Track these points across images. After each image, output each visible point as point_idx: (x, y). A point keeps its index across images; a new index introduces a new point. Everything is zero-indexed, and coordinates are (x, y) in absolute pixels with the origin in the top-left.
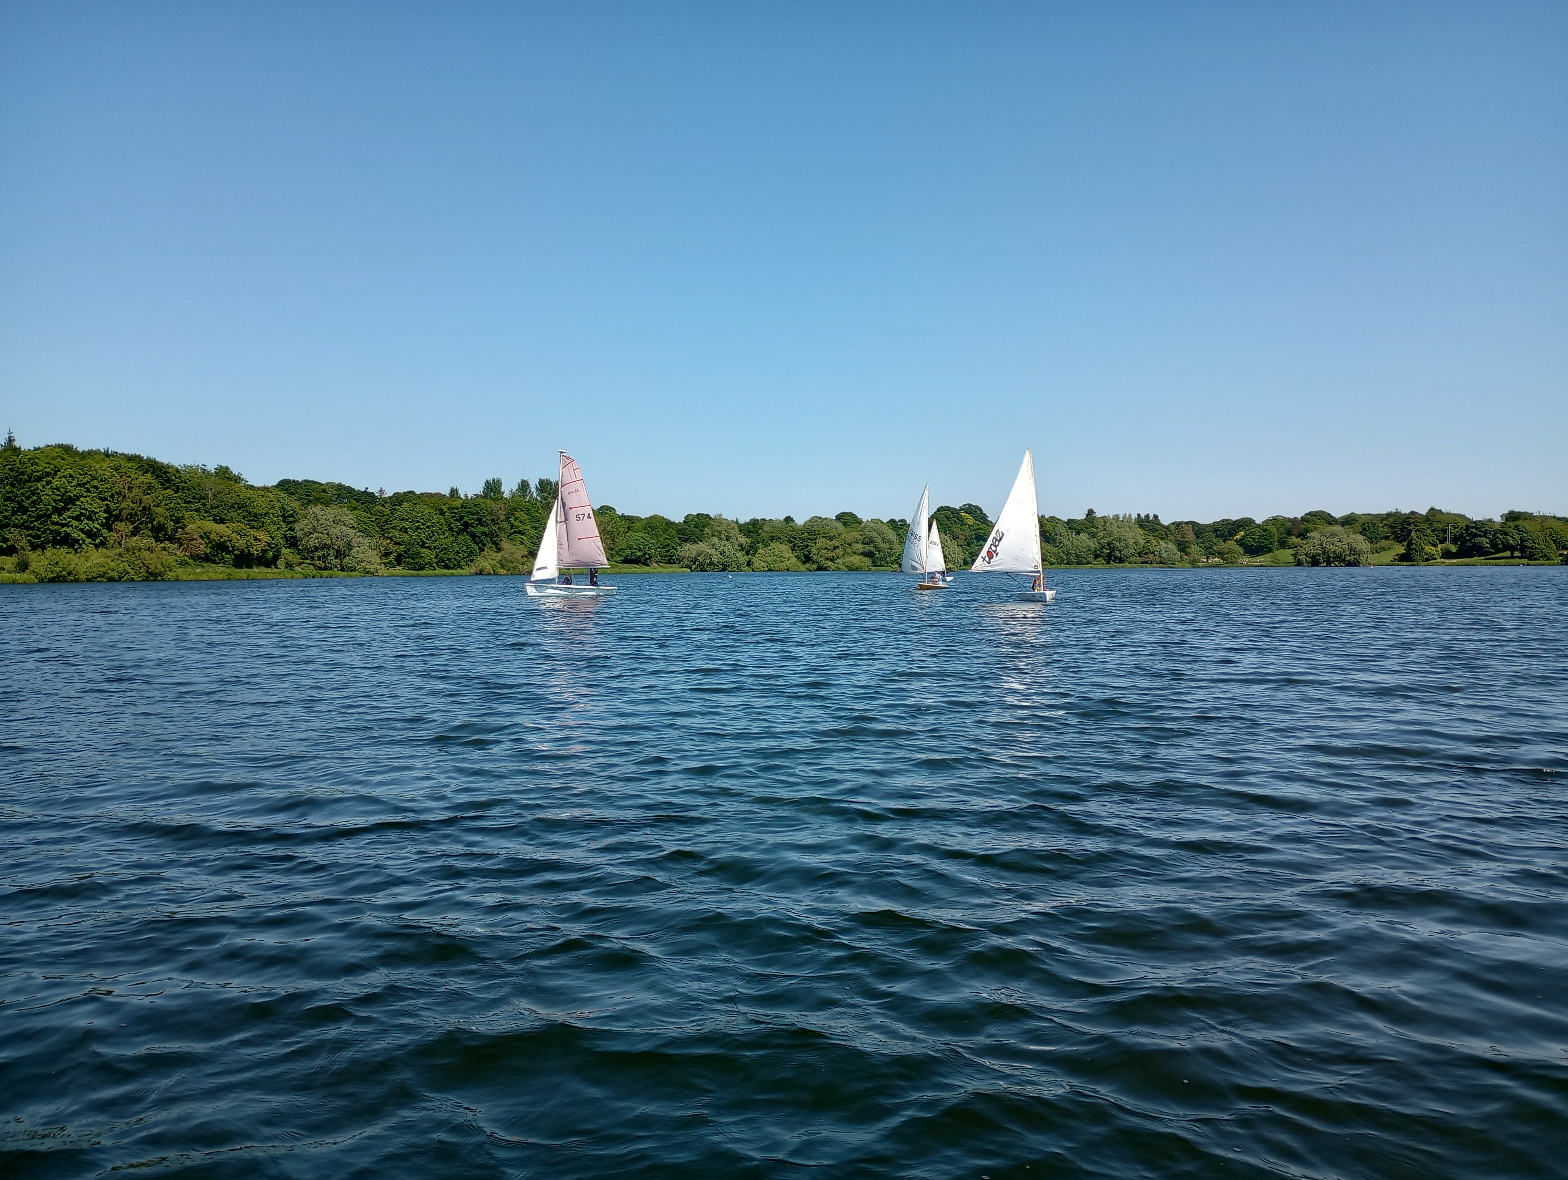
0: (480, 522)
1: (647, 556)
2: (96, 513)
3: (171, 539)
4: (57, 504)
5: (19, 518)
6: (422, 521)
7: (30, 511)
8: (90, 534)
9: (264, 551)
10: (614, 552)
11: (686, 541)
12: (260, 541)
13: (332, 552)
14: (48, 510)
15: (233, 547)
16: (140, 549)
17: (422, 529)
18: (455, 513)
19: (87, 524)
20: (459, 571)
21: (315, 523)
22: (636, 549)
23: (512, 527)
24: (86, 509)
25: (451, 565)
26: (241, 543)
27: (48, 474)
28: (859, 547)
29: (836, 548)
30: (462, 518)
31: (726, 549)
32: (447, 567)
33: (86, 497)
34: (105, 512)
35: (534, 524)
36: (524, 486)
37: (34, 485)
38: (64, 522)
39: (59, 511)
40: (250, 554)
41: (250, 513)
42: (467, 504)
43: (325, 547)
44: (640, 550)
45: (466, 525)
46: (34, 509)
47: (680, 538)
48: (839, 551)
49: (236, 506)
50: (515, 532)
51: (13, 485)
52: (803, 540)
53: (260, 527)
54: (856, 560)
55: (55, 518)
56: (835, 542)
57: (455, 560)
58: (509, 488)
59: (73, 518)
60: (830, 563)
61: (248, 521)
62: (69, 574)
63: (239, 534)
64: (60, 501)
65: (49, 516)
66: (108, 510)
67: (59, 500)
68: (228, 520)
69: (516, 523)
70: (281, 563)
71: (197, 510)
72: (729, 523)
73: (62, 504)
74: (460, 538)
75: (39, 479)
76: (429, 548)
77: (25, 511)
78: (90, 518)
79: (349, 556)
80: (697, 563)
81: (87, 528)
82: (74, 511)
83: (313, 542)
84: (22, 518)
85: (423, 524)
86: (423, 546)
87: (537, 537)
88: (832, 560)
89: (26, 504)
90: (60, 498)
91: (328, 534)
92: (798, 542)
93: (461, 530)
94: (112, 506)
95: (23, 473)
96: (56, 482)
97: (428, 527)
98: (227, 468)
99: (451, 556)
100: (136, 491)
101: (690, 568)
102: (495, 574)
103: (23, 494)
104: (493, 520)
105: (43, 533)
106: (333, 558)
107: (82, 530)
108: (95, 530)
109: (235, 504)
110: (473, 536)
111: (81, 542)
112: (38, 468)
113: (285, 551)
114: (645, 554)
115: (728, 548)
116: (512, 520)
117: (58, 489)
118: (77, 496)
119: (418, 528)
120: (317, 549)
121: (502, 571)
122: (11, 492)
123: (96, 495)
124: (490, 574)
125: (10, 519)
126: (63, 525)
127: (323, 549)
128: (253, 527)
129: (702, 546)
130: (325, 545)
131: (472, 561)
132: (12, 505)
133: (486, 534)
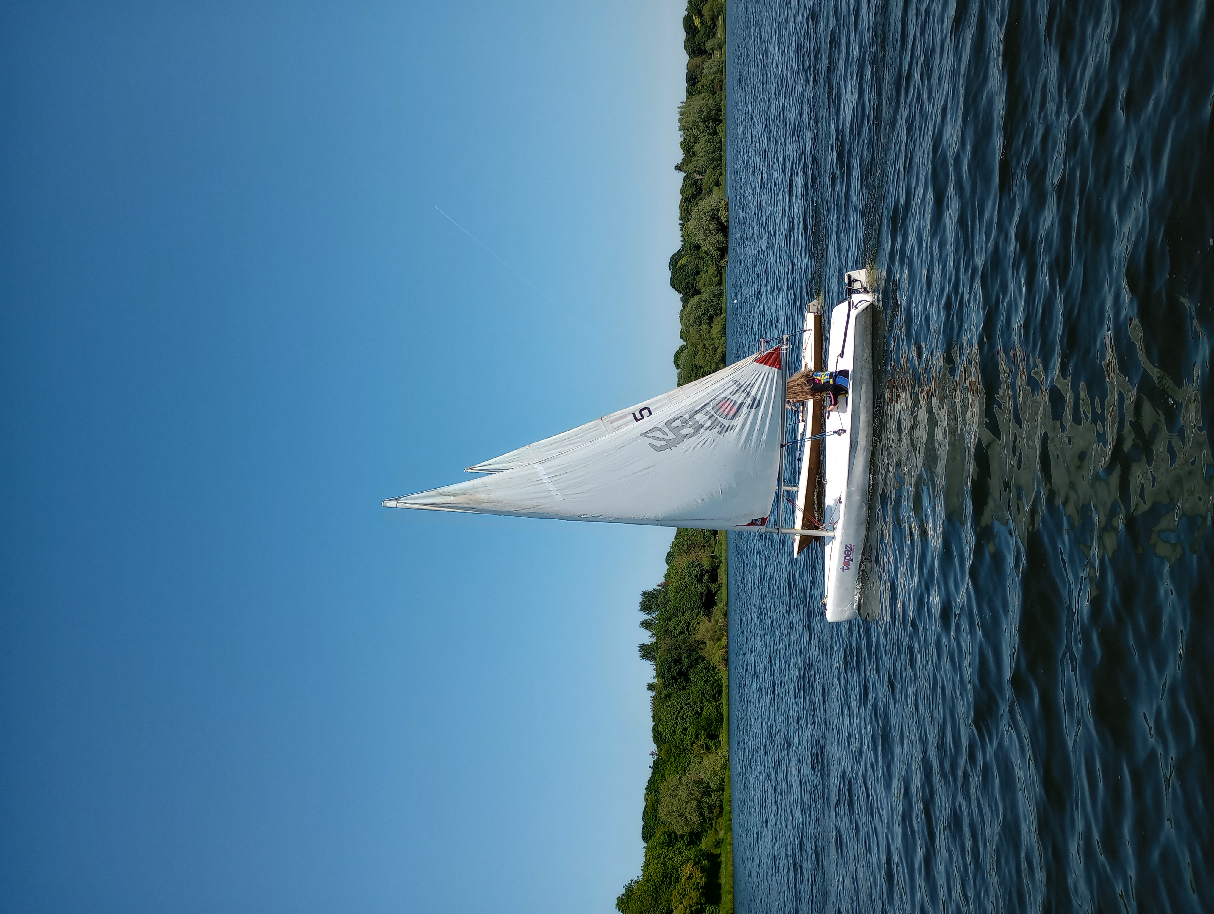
0: (678, 661)
6: (676, 713)
9: (703, 870)
10: (706, 545)
12: (691, 874)
13: (705, 799)
15: (697, 904)
17: (683, 715)
18: (669, 683)
20: (724, 682)
21: (675, 815)
23: (682, 632)
25: (718, 688)
26: (694, 895)
28: (704, 327)
29: (704, 346)
30: (673, 677)
32: (720, 692)
35: (680, 614)
36: (646, 625)
40: (706, 886)
41: (663, 882)
42: (660, 674)
43: (699, 806)
45: (681, 673)
48: (707, 343)
49: (655, 896)
50: (688, 630)
53: (677, 872)
54: (716, 329)
56: (700, 346)
57: (713, 684)
58: (647, 638)
60: (719, 351)
61: (671, 884)
63: (683, 897)
68: (669, 905)
69: (679, 629)
70: (716, 851)
74: (692, 679)
76: (701, 708)
79: (708, 783)
83: (695, 818)
85: (679, 713)
86: (700, 714)
87: (692, 611)
88: (716, 349)
91: (687, 803)
93: (685, 679)
97: (682, 708)
98: (618, 899)
99: (709, 687)
102: (726, 647)
104: (676, 649)
106: (711, 799)
109: (653, 897)
110: (691, 666)
113: (702, 847)
116: (676, 633)
119: (683, 718)
120: (701, 814)
121: (724, 640)
124: (727, 652)
127: (701, 808)
128: (677, 880)
130: (697, 806)
131: (714, 668)
133: (689, 657)
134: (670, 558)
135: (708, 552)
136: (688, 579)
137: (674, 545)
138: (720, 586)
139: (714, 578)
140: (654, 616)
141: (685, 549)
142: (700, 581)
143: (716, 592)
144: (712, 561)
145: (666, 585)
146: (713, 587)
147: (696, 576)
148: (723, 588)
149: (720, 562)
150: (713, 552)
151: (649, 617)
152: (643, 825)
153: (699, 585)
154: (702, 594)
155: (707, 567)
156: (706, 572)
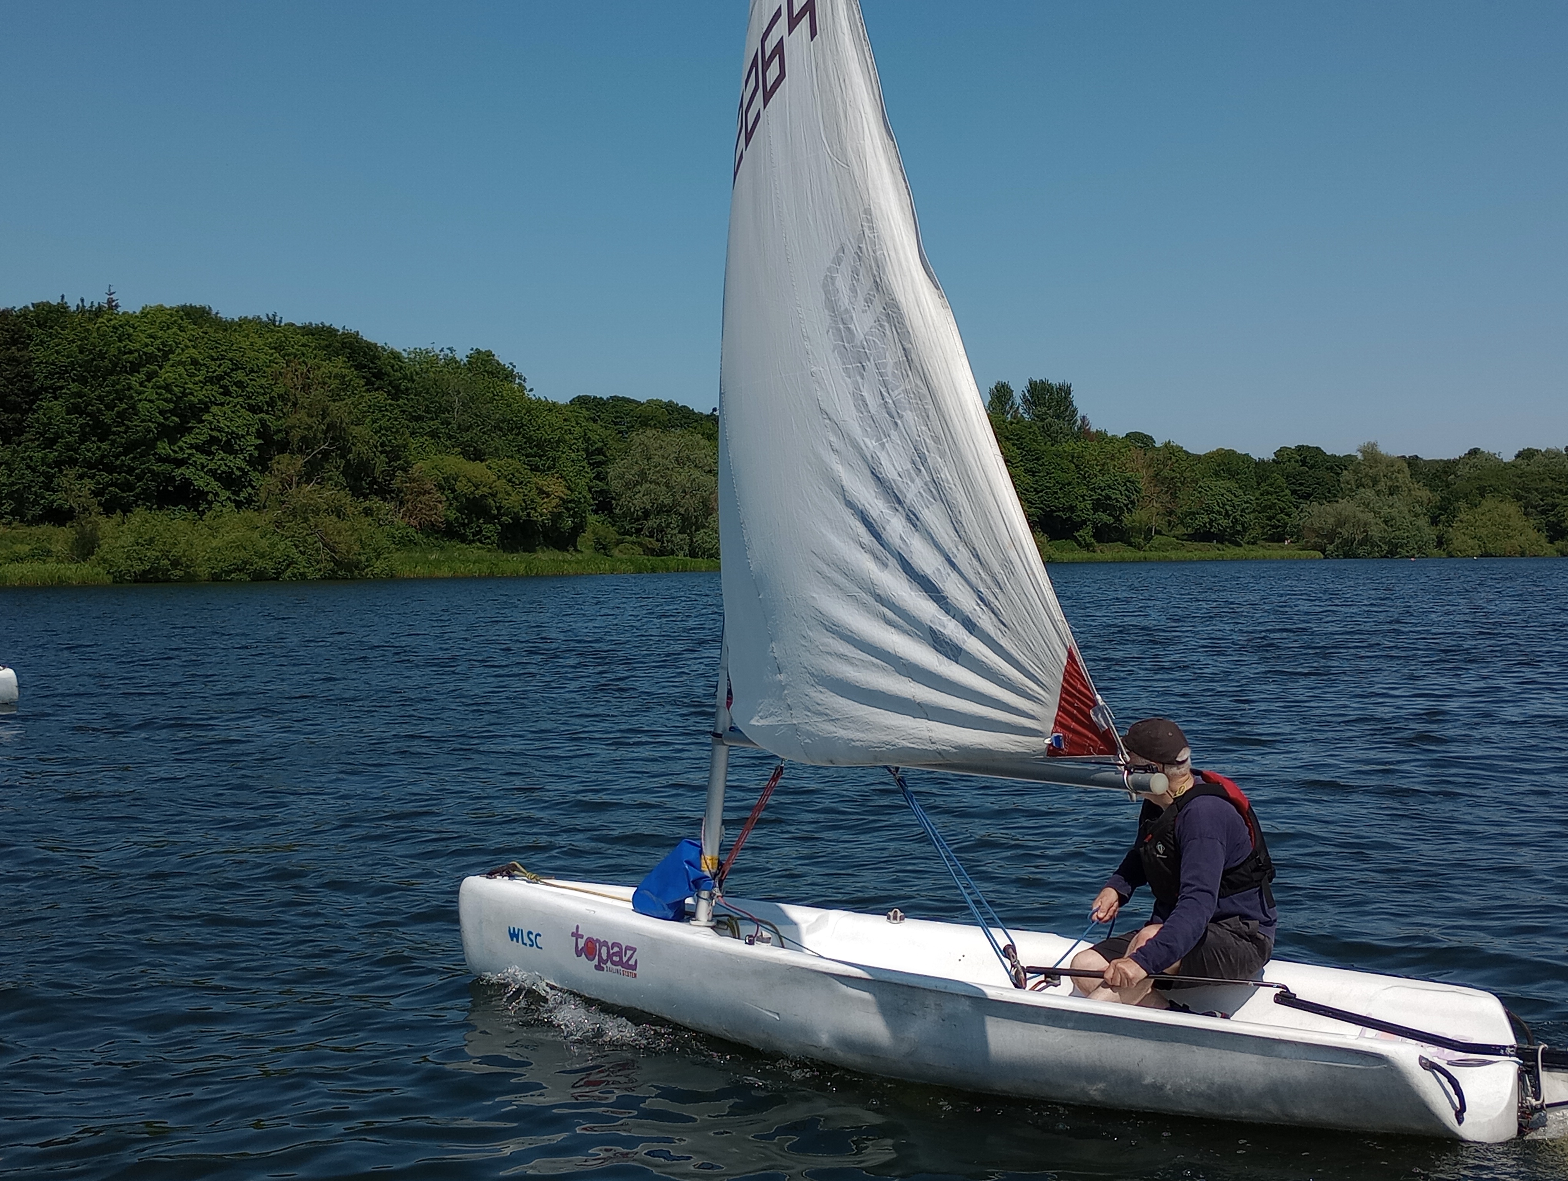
1: (1239, 528)
2: (238, 437)
3: (384, 492)
4: (166, 419)
5: (92, 449)
7: (114, 433)
8: (229, 481)
9: (556, 516)
10: (1173, 518)
11: (1307, 497)
12: (548, 496)
13: (675, 520)
14: (149, 431)
15: (499, 509)
16: (316, 512)
19: (222, 461)
21: (643, 463)
22: (1220, 513)
24: (220, 430)
26: (514, 501)
27: (150, 358)
31: (1394, 512)
33: (222, 404)
34: (259, 435)
37: (124, 380)
38: (180, 456)
39: (171, 434)
40: (529, 523)
41: (529, 440)
43: (661, 510)
44: (1227, 515)
46: (122, 429)
47: (1294, 492)
49: (504, 426)
51: (83, 381)
52: (1545, 493)
53: (549, 469)
55: (163, 448)
59: (197, 448)
61: (527, 456)
62: (175, 564)
63: (510, 481)
64: (173, 412)
65: (151, 445)
66: (264, 433)
67: (170, 411)
68: (490, 453)
70: (586, 539)
71: (434, 434)
72: (1391, 463)
73: (177, 419)
75: (135, 368)
77: (102, 432)
78: (228, 448)
80: (1337, 541)
81: (223, 468)
82: (200, 434)
83: (639, 501)
84: (99, 448)
87: (1035, 490)
89: (108, 417)
90: (172, 406)
91: (667, 485)
92: (1535, 497)
94: (273, 424)
95: (102, 356)
96: (167, 374)
98: (489, 354)
100: (317, 393)
101: (1323, 551)
103: (100, 398)
105: (139, 478)
106: (676, 531)
107: (213, 473)
108: (238, 473)
109: (503, 421)
111: (210, 497)
112: (131, 346)
113: (592, 517)
114: (1236, 521)
115: (1399, 507)
117: (167, 388)
118: (205, 404)
120: (647, 514)
122: (80, 395)
123: (240, 399)
125: (76, 451)
126: (180, 463)
127: (659, 514)
128: (535, 469)
129: (1345, 506)
130: (663, 506)
132: (81, 421)
134: (1141, 440)
135: (1157, 522)
136: (1100, 480)
137: (1172, 451)
138: (1088, 547)
139: (1103, 534)
140: (1021, 411)
141: (1166, 472)
142: (1098, 506)
143: (1075, 539)
144: (1139, 531)
145: (1084, 433)
146: (1086, 533)
147: (1108, 497)
148: (1085, 555)
149: (1140, 548)
150: (1158, 532)
151: (1018, 401)
152: (601, 398)
153: (1089, 504)
154: (1072, 509)
155: (1127, 519)
156: (1117, 519)
